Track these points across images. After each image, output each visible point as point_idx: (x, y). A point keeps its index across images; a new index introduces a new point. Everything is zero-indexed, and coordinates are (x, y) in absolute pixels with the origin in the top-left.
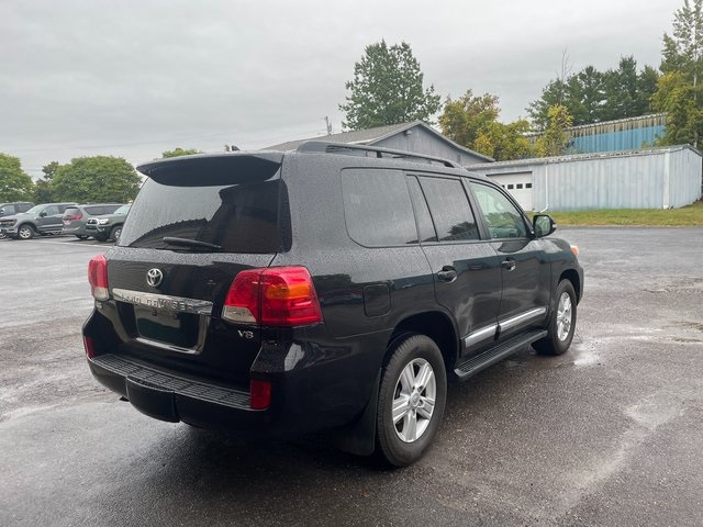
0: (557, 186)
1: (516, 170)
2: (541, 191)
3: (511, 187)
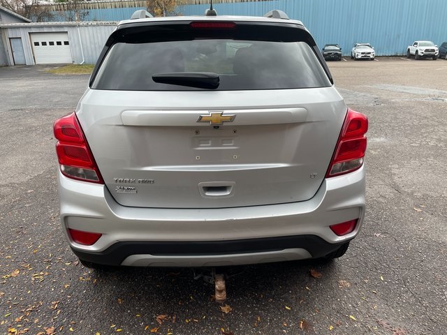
0: (88, 44)
1: (54, 30)
2: (77, 48)
3: (52, 43)
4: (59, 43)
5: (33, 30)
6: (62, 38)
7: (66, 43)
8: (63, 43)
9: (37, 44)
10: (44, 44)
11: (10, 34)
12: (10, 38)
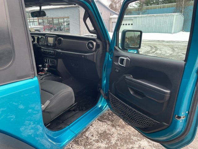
1: (128, 19)
3: (126, 24)
4: (129, 24)
6: (130, 22)
7: (132, 24)
8: (130, 24)
10: (124, 24)
11: (113, 20)
12: (112, 22)
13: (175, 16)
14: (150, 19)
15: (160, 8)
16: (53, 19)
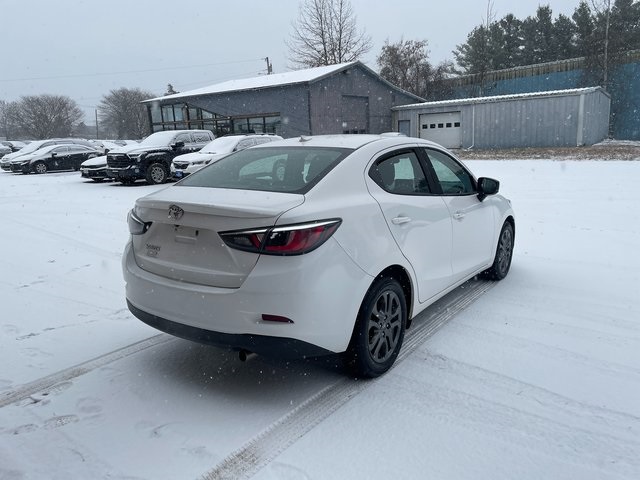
0: (483, 125)
1: (445, 110)
2: (468, 130)
3: (441, 126)
4: (449, 125)
5: (424, 111)
6: (453, 119)
7: (457, 125)
8: (453, 125)
9: (425, 127)
10: (433, 126)
11: (401, 116)
12: (399, 122)
13: (582, 97)
14: (511, 109)
15: (538, 73)
16: (232, 121)
